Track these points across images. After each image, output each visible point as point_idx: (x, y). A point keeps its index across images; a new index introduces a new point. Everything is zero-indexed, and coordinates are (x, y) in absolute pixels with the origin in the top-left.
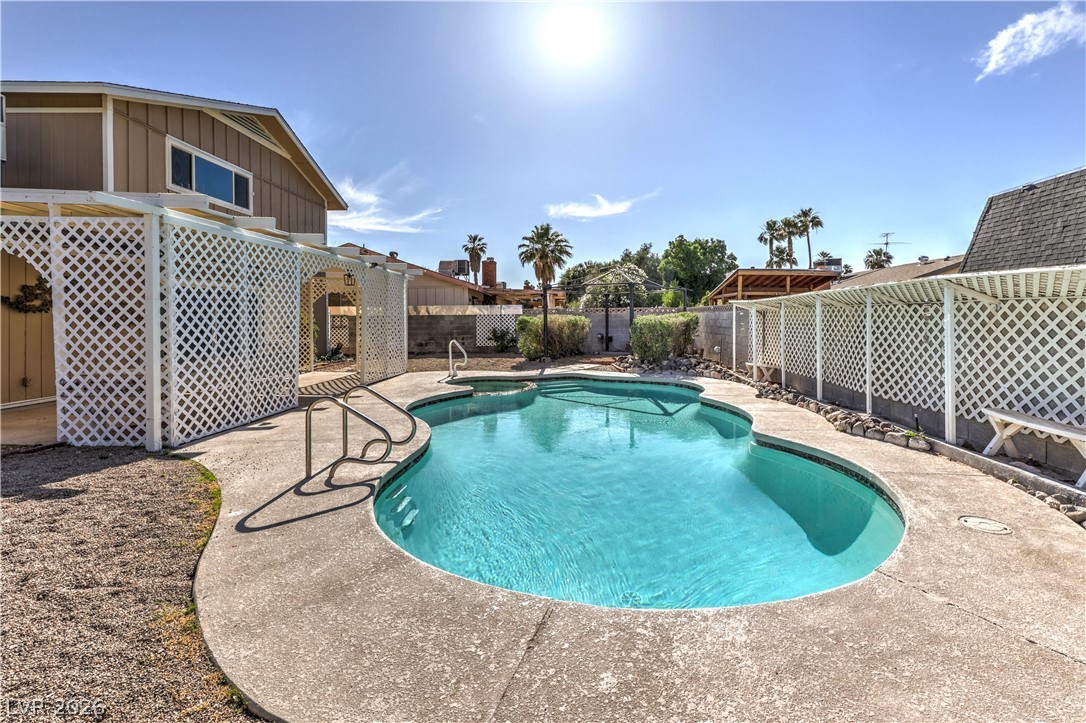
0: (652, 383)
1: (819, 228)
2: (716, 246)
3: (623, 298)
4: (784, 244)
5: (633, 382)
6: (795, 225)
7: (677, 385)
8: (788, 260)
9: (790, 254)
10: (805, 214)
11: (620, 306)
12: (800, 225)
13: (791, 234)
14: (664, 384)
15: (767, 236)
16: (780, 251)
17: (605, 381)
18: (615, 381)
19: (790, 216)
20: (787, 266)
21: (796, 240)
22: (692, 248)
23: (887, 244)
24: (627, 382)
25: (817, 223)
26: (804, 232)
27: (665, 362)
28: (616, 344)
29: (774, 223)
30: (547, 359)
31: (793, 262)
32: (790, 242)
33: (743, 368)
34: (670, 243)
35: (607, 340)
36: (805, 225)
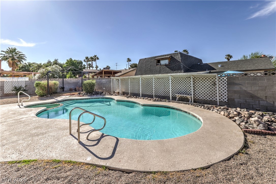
0: (95, 98)
1: (98, 60)
2: (80, 62)
3: (56, 75)
4: (91, 63)
5: (89, 99)
6: (93, 58)
7: (102, 98)
8: (92, 67)
9: (92, 65)
10: (95, 56)
11: (54, 78)
12: (94, 59)
13: (93, 60)
14: (98, 98)
15: (86, 60)
16: (90, 64)
17: (81, 99)
18: (84, 99)
19: (92, 56)
20: (91, 68)
21: (93, 62)
22: (75, 62)
23: (117, 65)
24: (87, 99)
25: (98, 59)
26: (95, 60)
27: (94, 93)
28: (65, 89)
29: (88, 57)
30: (49, 95)
31: (93, 67)
32: (92, 62)
33: (114, 92)
34: (67, 60)
35: (63, 88)
36: (95, 59)
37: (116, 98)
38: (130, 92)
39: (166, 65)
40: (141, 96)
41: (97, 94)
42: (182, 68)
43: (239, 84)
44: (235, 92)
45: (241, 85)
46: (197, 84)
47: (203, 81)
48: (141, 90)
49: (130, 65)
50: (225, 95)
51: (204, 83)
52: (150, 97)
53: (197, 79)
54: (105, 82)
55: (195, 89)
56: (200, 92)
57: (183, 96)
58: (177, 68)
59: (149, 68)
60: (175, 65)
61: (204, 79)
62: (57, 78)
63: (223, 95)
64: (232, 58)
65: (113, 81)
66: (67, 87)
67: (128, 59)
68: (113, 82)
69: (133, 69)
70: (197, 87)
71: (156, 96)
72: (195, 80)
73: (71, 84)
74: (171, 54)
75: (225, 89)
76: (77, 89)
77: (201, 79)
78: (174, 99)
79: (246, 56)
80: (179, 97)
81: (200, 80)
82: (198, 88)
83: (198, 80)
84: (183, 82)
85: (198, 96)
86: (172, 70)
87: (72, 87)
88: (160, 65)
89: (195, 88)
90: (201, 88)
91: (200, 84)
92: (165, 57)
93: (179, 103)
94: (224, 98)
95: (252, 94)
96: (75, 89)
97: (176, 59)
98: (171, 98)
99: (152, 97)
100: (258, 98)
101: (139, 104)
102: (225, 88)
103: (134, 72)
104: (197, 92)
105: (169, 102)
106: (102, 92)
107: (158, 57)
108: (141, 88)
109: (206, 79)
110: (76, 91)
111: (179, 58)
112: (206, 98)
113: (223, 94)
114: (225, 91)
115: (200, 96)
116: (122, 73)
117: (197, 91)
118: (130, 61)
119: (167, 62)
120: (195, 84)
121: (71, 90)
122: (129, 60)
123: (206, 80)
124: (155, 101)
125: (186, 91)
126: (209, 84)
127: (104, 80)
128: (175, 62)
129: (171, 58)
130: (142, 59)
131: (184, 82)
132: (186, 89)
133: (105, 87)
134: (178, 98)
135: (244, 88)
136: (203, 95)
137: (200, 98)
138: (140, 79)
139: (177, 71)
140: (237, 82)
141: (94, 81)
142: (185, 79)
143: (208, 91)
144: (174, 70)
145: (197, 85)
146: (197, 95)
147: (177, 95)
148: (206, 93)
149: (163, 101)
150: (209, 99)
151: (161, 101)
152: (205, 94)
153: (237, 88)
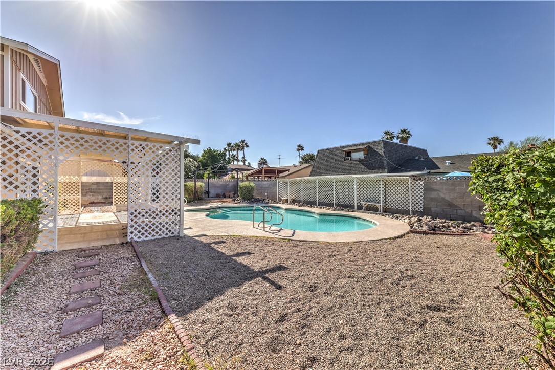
1: (248, 148)
2: (222, 153)
4: (235, 153)
6: (239, 146)
7: (265, 206)
8: (236, 160)
9: (237, 157)
10: (243, 142)
12: (241, 146)
13: (238, 149)
15: (227, 148)
16: (233, 156)
17: (238, 207)
18: (241, 207)
19: (238, 142)
20: (236, 163)
21: (239, 152)
22: (215, 153)
25: (247, 146)
26: (243, 149)
27: (253, 200)
28: (211, 195)
29: (230, 144)
30: (196, 201)
31: (238, 161)
32: (237, 153)
33: (280, 200)
34: (204, 150)
35: (208, 193)
36: (243, 146)
37: (284, 206)
38: (302, 199)
39: (360, 160)
40: (317, 204)
41: (257, 202)
42: (385, 165)
43: (437, 190)
44: (432, 199)
45: (438, 191)
46: (389, 189)
47: (396, 186)
48: (317, 196)
49: (301, 157)
50: (421, 204)
51: (398, 188)
52: (330, 205)
53: (389, 183)
54: (267, 186)
55: (387, 196)
56: (392, 200)
57: (372, 205)
58: (377, 165)
59: (333, 164)
60: (375, 161)
61: (398, 183)
62: (192, 178)
63: (419, 204)
64: (502, 144)
65: (278, 184)
66: (212, 192)
67: (299, 146)
68: (279, 186)
69: (307, 165)
70: (389, 193)
71: (337, 205)
72: (387, 184)
73: (218, 187)
74: (368, 143)
75: (421, 196)
76: (227, 194)
77: (394, 183)
78: (360, 208)
79: (515, 143)
80: (366, 205)
81: (392, 184)
82: (391, 195)
83: (391, 184)
84: (372, 186)
85: (390, 205)
86: (369, 169)
87: (220, 191)
88: (351, 159)
89: (387, 194)
90: (394, 195)
91: (392, 190)
92: (358, 147)
93: (366, 213)
94: (419, 207)
95: (449, 201)
96: (224, 194)
97: (376, 151)
98: (356, 207)
99: (333, 206)
100: (456, 206)
101: (315, 213)
102: (421, 194)
103: (309, 170)
104: (389, 200)
105: (353, 211)
106: (264, 200)
107: (347, 146)
108: (317, 194)
109: (400, 183)
110: (225, 197)
111: (381, 150)
112: (399, 207)
113: (419, 202)
114: (421, 198)
115: (392, 205)
116: (290, 172)
117: (389, 198)
118: (302, 149)
119: (361, 155)
120: (387, 189)
121: (218, 196)
122: (300, 148)
123: (400, 185)
124: (335, 210)
125: (375, 199)
126: (403, 190)
127: (265, 183)
128: (375, 156)
129: (369, 149)
130: (322, 150)
131: (374, 186)
132: (375, 196)
133: (267, 193)
134: (364, 206)
135: (442, 195)
136: (396, 204)
137: (392, 207)
138: (317, 182)
139: (377, 170)
140: (435, 187)
141: (252, 184)
142: (375, 183)
143: (401, 199)
144: (372, 169)
145: (389, 191)
146: (389, 203)
147: (364, 203)
148: (399, 200)
149: (346, 211)
150: (403, 208)
151: (343, 210)
152: (398, 202)
153: (434, 195)
